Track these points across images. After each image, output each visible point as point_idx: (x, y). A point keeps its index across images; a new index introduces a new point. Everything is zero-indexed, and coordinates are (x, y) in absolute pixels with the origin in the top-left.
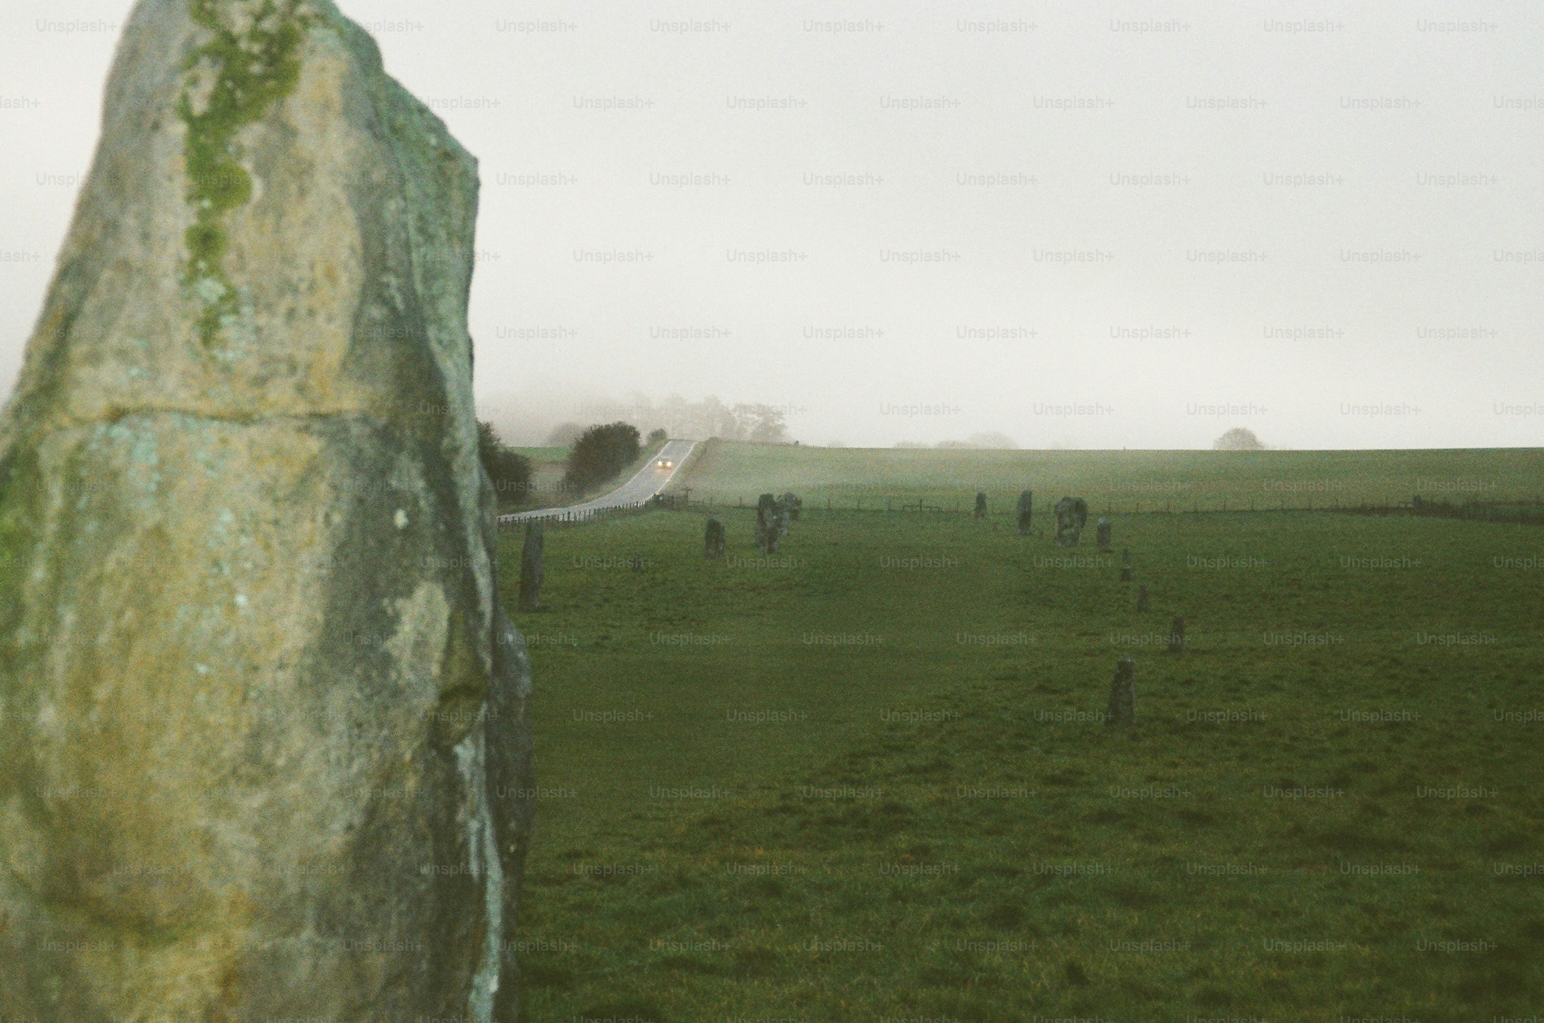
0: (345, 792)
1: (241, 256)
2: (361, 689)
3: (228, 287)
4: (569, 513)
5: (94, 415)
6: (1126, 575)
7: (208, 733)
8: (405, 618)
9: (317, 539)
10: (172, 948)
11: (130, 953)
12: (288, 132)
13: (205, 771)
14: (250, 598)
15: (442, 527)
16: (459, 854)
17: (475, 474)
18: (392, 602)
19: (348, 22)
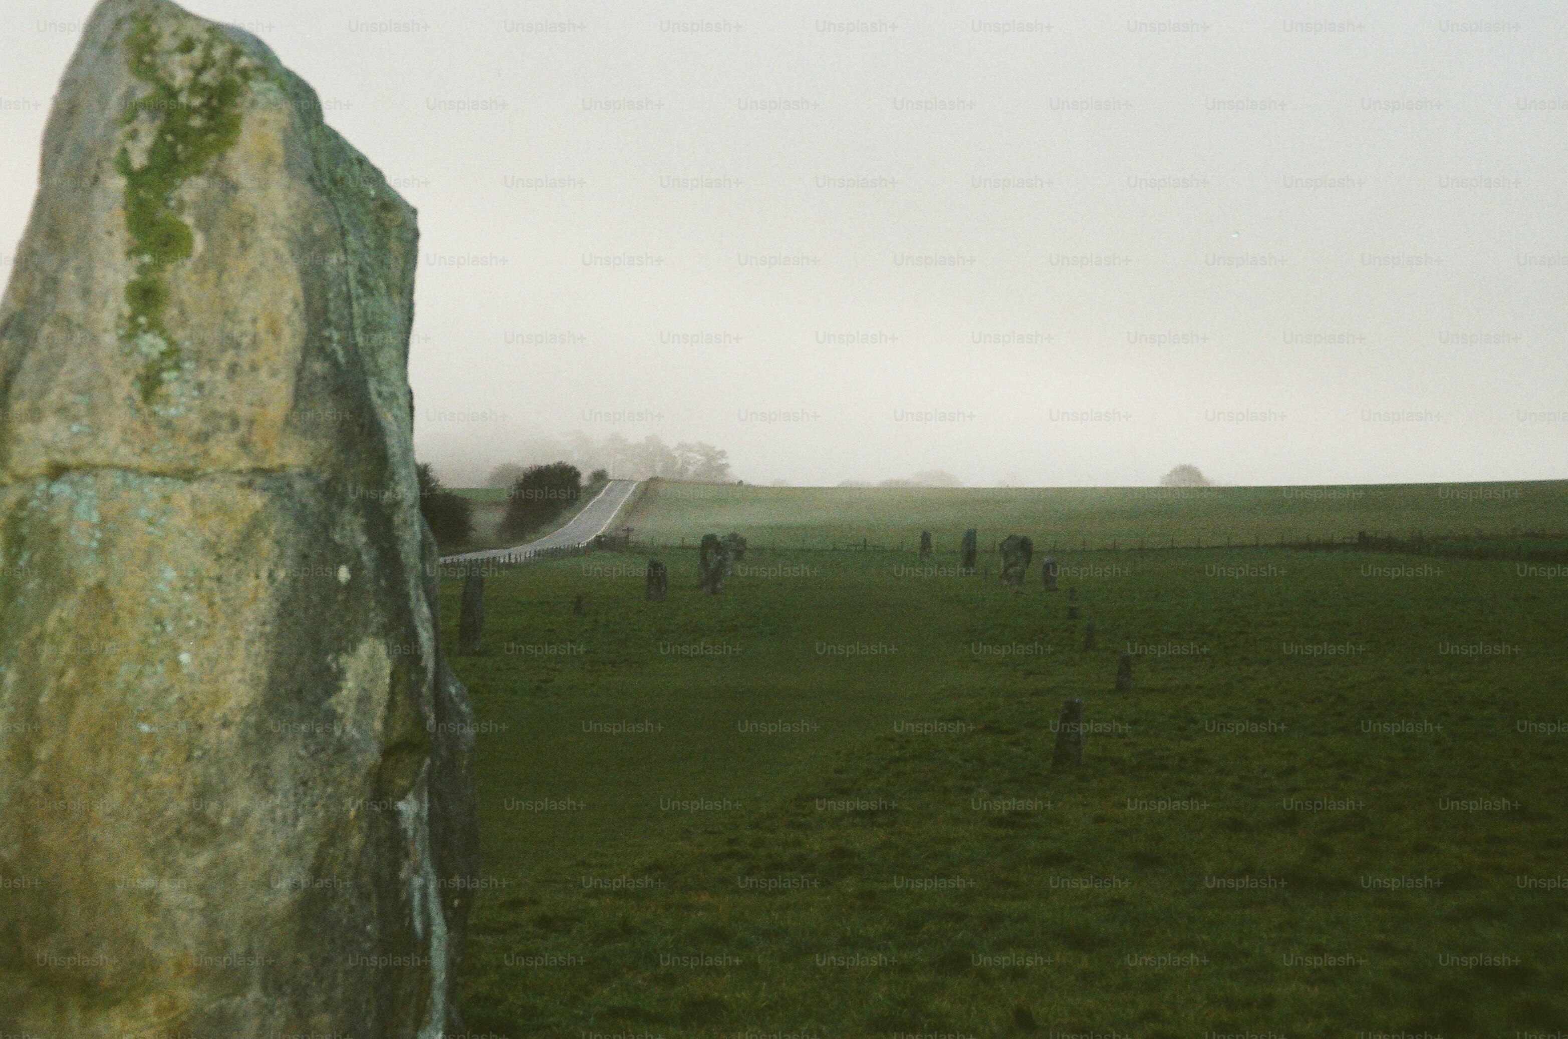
0: (291, 851)
1: (182, 312)
2: (306, 747)
3: (170, 342)
4: (510, 555)
5: (35, 471)
6: (1073, 613)
7: (151, 792)
8: (349, 675)
9: (262, 594)
10: (117, 1010)
11: (74, 1017)
12: (231, 187)
13: (148, 832)
14: (195, 655)
15: (383, 582)
16: (403, 910)
17: (417, 528)
18: (336, 659)
19: (289, 74)
